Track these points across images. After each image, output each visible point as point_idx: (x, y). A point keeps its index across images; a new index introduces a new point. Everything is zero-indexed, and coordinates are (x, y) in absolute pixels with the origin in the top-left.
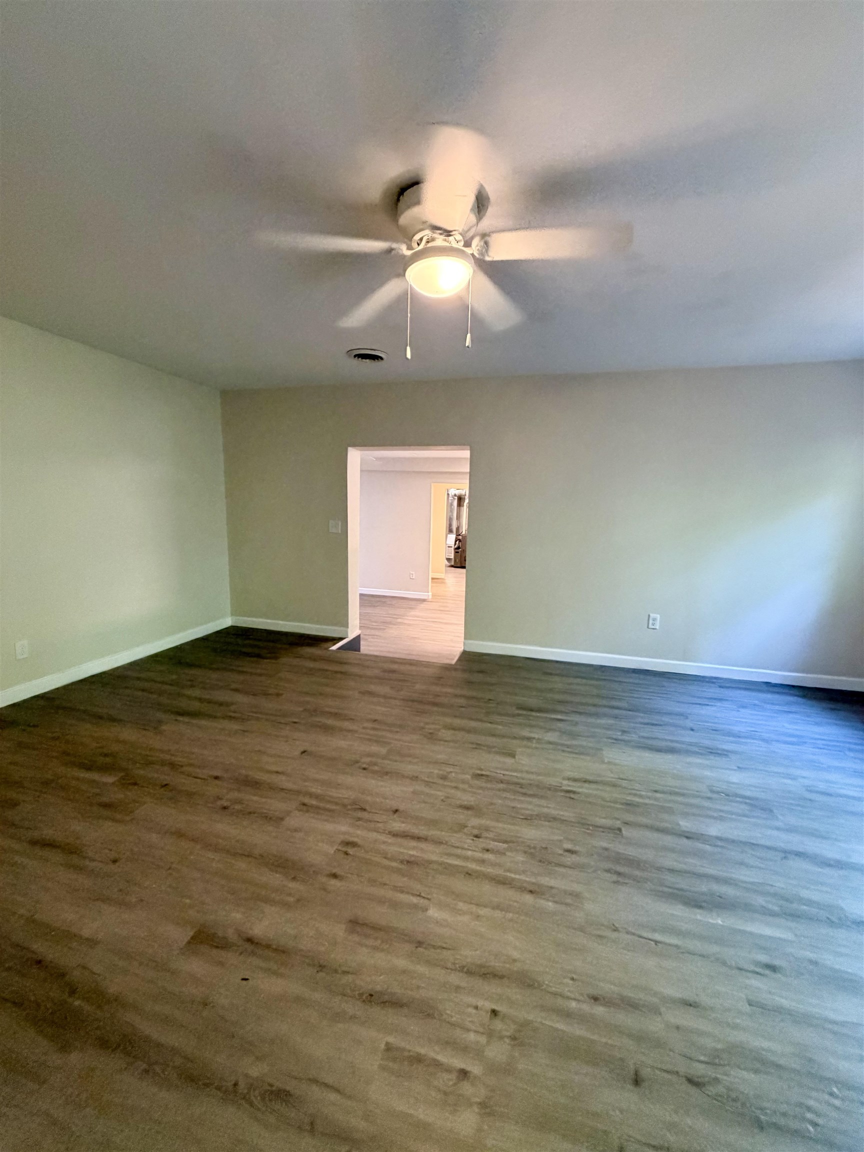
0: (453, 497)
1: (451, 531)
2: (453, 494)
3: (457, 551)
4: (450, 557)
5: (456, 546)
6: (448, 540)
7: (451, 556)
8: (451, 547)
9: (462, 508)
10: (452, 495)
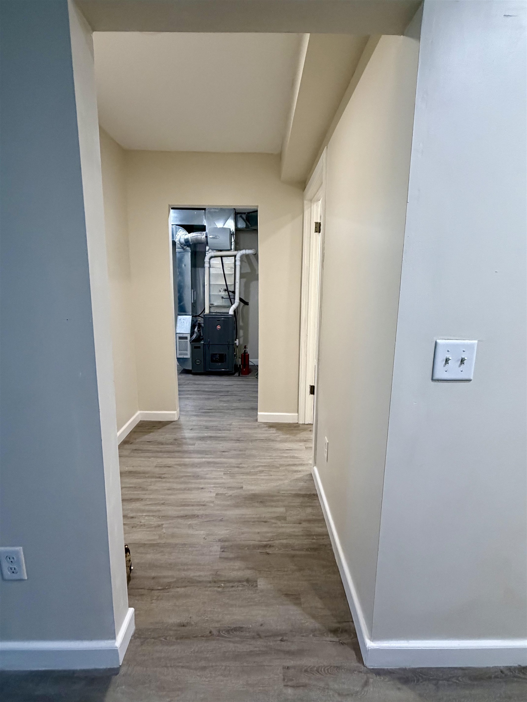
0: (183, 248)
1: (181, 310)
2: (182, 241)
3: (197, 344)
4: (185, 357)
5: (194, 336)
6: (178, 325)
7: (187, 354)
8: (186, 338)
9: (200, 270)
10: (181, 244)
